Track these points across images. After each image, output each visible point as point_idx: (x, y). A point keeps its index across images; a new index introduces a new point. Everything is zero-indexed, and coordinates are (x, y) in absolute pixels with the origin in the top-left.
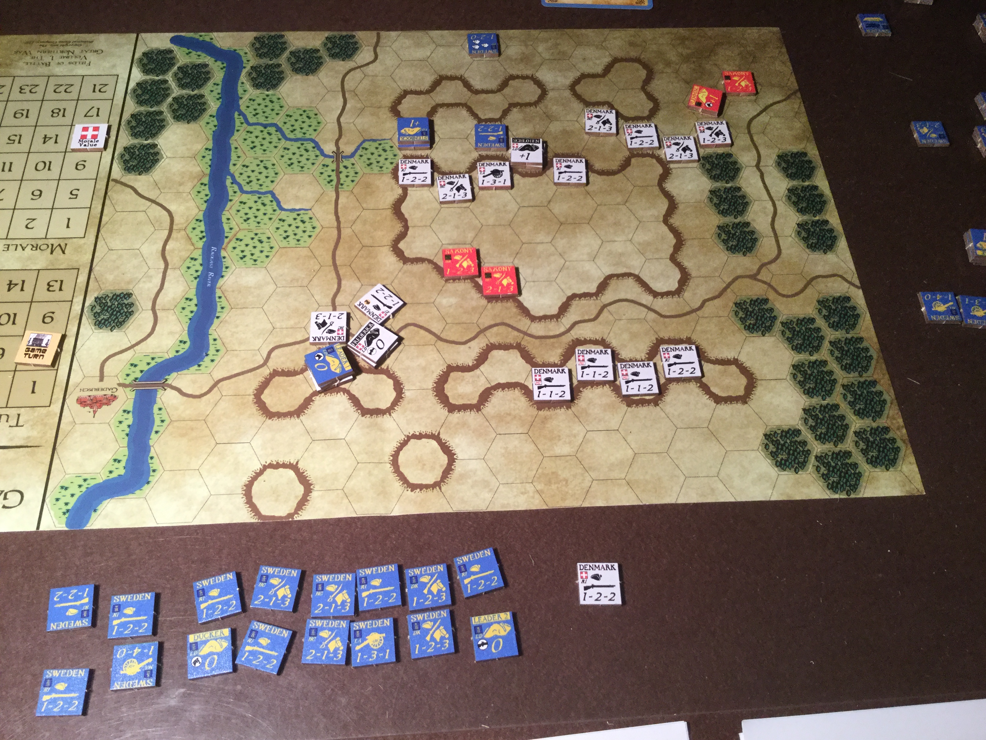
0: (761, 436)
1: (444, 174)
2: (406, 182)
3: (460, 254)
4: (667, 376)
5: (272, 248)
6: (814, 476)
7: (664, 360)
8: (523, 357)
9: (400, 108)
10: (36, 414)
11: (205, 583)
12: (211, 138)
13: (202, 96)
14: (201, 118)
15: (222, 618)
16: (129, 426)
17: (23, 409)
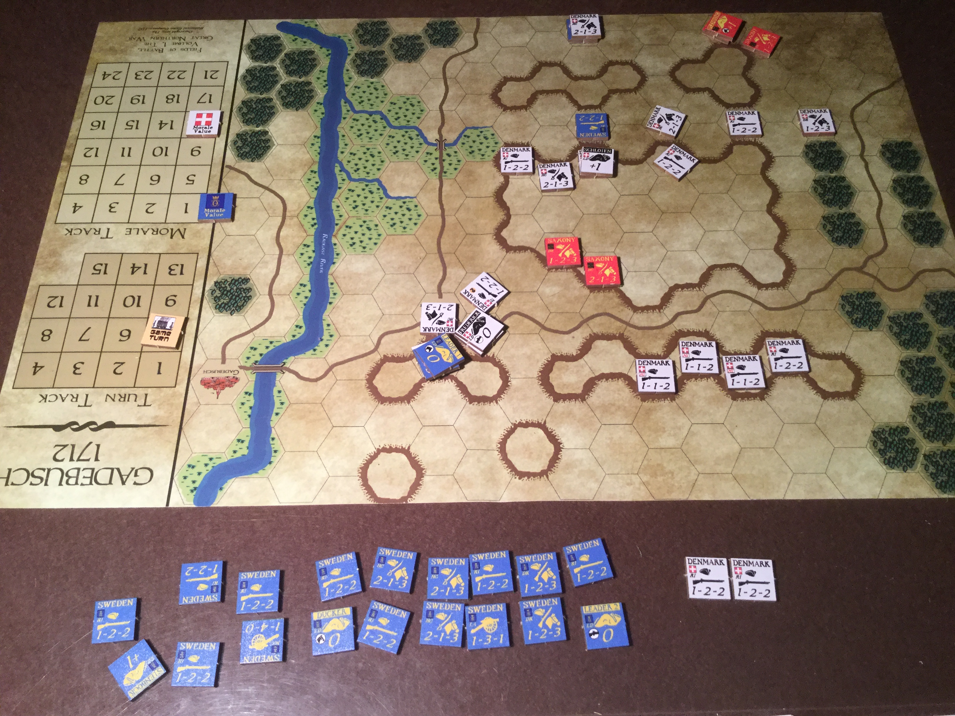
0: (869, 433)
1: (545, 161)
2: (508, 170)
3: (562, 244)
4: (774, 370)
5: (379, 235)
6: (922, 474)
7: (770, 353)
8: (626, 347)
9: (500, 95)
10: (162, 394)
11: (327, 562)
12: (319, 125)
13: (309, 83)
14: (309, 106)
15: (343, 597)
16: (251, 408)
17: (150, 390)
